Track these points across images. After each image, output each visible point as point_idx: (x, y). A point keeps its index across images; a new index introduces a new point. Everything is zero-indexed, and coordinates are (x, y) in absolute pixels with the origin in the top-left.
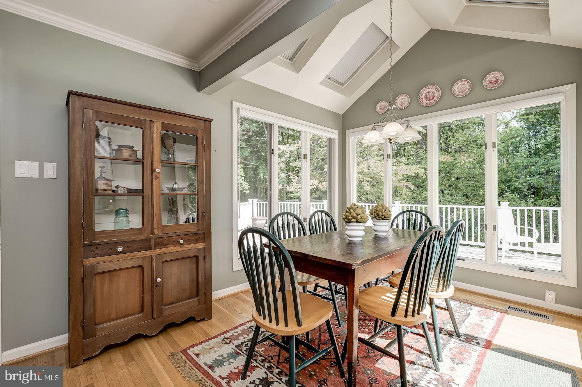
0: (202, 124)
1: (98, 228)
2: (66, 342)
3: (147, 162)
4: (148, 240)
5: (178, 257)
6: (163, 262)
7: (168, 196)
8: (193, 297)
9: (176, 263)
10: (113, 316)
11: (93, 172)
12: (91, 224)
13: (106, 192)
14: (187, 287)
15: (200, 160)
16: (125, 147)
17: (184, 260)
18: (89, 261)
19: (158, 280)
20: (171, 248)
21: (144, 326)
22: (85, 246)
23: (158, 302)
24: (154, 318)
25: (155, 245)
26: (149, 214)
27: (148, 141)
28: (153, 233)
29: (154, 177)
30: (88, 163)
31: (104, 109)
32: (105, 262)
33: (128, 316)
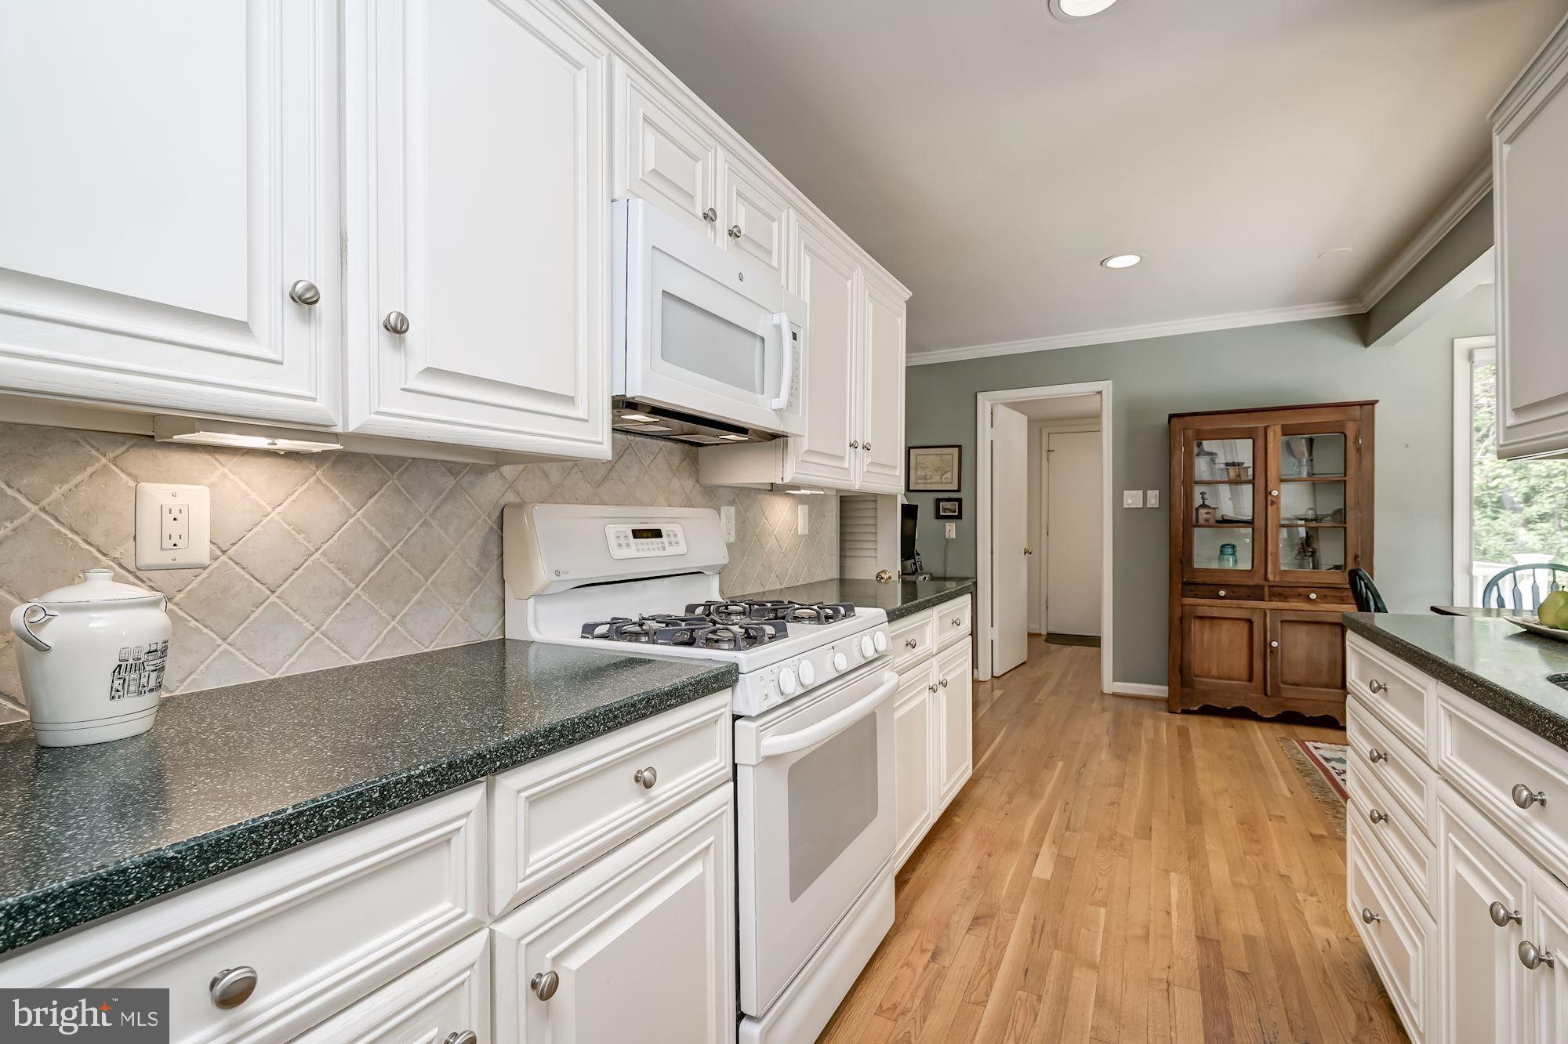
0: (1358, 412)
1: (1197, 565)
3: (1260, 482)
4: (1260, 587)
5: (1308, 619)
6: (1283, 622)
9: (1305, 628)
10: (1214, 673)
11: (1192, 500)
12: (1190, 561)
13: (1208, 523)
14: (1326, 670)
15: (1351, 471)
16: (1233, 464)
17: (1315, 627)
18: (1188, 601)
19: (1275, 644)
20: (1296, 604)
21: (1252, 699)
22: (1184, 584)
23: (1274, 677)
24: (1266, 694)
25: (1270, 596)
26: (1262, 551)
27: (1261, 455)
28: (1266, 579)
29: (1269, 502)
30: (1188, 490)
31: (1206, 425)
32: (1205, 606)
33: (1233, 679)
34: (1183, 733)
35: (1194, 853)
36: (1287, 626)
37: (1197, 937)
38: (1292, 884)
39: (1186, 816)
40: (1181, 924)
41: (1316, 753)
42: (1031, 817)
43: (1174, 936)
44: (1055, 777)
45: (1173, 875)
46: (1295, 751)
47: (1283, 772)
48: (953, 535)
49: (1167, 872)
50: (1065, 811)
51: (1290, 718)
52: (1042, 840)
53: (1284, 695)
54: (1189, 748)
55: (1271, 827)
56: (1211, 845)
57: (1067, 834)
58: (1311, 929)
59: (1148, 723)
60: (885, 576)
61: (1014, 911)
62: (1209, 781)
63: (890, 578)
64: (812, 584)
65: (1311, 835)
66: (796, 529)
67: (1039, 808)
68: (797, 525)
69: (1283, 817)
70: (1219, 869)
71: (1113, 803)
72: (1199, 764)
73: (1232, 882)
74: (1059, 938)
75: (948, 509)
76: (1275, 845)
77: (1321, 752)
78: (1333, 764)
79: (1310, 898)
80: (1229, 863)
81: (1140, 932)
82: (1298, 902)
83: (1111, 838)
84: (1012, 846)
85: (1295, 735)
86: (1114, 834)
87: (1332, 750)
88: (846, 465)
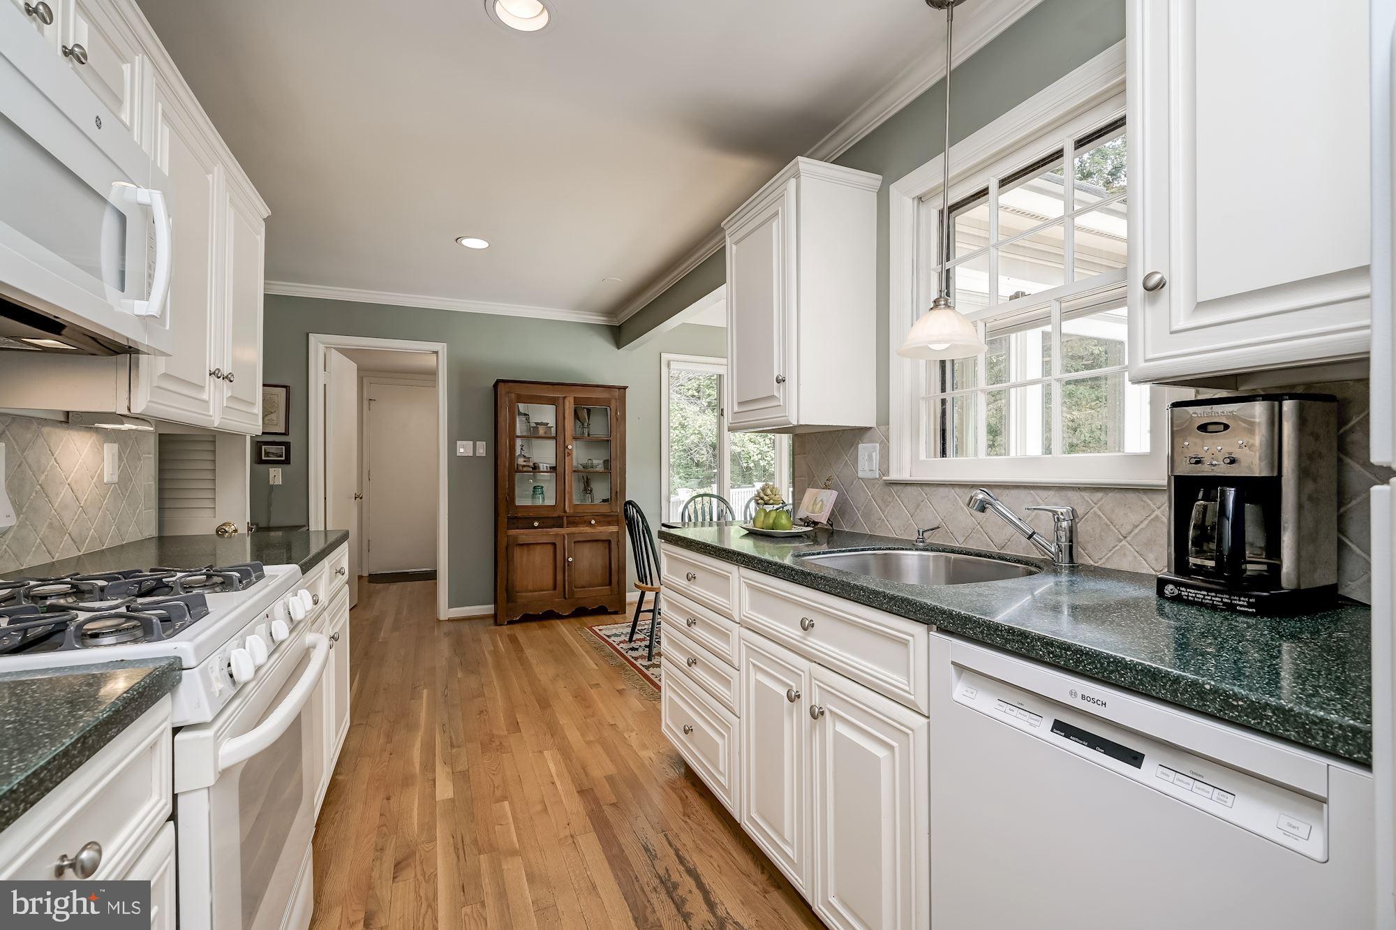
0: (616, 393)
1: (518, 503)
2: (493, 612)
3: (560, 438)
4: (561, 518)
5: (590, 539)
6: (575, 542)
7: (582, 474)
8: (606, 586)
9: (588, 545)
10: (530, 587)
11: (515, 451)
12: (513, 499)
13: (525, 469)
14: (600, 572)
15: (614, 433)
16: (541, 424)
17: (595, 544)
18: (513, 532)
19: (570, 559)
20: (582, 528)
21: (557, 604)
22: (509, 518)
23: (570, 583)
24: (565, 598)
25: (567, 524)
26: (561, 493)
27: (560, 418)
28: (565, 512)
29: (566, 454)
30: (512, 443)
31: (525, 391)
32: (523, 535)
33: (543, 591)
34: (513, 640)
35: (553, 729)
36: (577, 545)
37: (578, 792)
38: (618, 728)
39: (538, 704)
40: (565, 788)
41: (601, 633)
42: (415, 748)
43: (563, 799)
44: (424, 704)
45: (545, 753)
46: (589, 635)
47: (587, 652)
48: (279, 481)
49: (541, 752)
50: (444, 732)
51: (581, 612)
52: (434, 765)
53: (577, 596)
54: (522, 650)
55: (593, 692)
56: (563, 720)
57: (454, 750)
58: (639, 755)
59: (485, 638)
60: (230, 529)
61: (433, 839)
62: (545, 672)
63: (236, 531)
64: (122, 546)
65: (618, 691)
66: (101, 476)
67: (419, 739)
68: (102, 470)
69: (598, 684)
70: (574, 736)
71: (482, 711)
72: (533, 661)
73: (584, 741)
74: (480, 844)
75: (273, 453)
76: (601, 705)
77: (604, 632)
78: (613, 638)
79: (631, 734)
80: (578, 729)
81: (539, 807)
82: (626, 739)
83: (491, 741)
84: (407, 781)
85: (585, 625)
86: (492, 737)
87: (609, 629)
88: (205, 396)
